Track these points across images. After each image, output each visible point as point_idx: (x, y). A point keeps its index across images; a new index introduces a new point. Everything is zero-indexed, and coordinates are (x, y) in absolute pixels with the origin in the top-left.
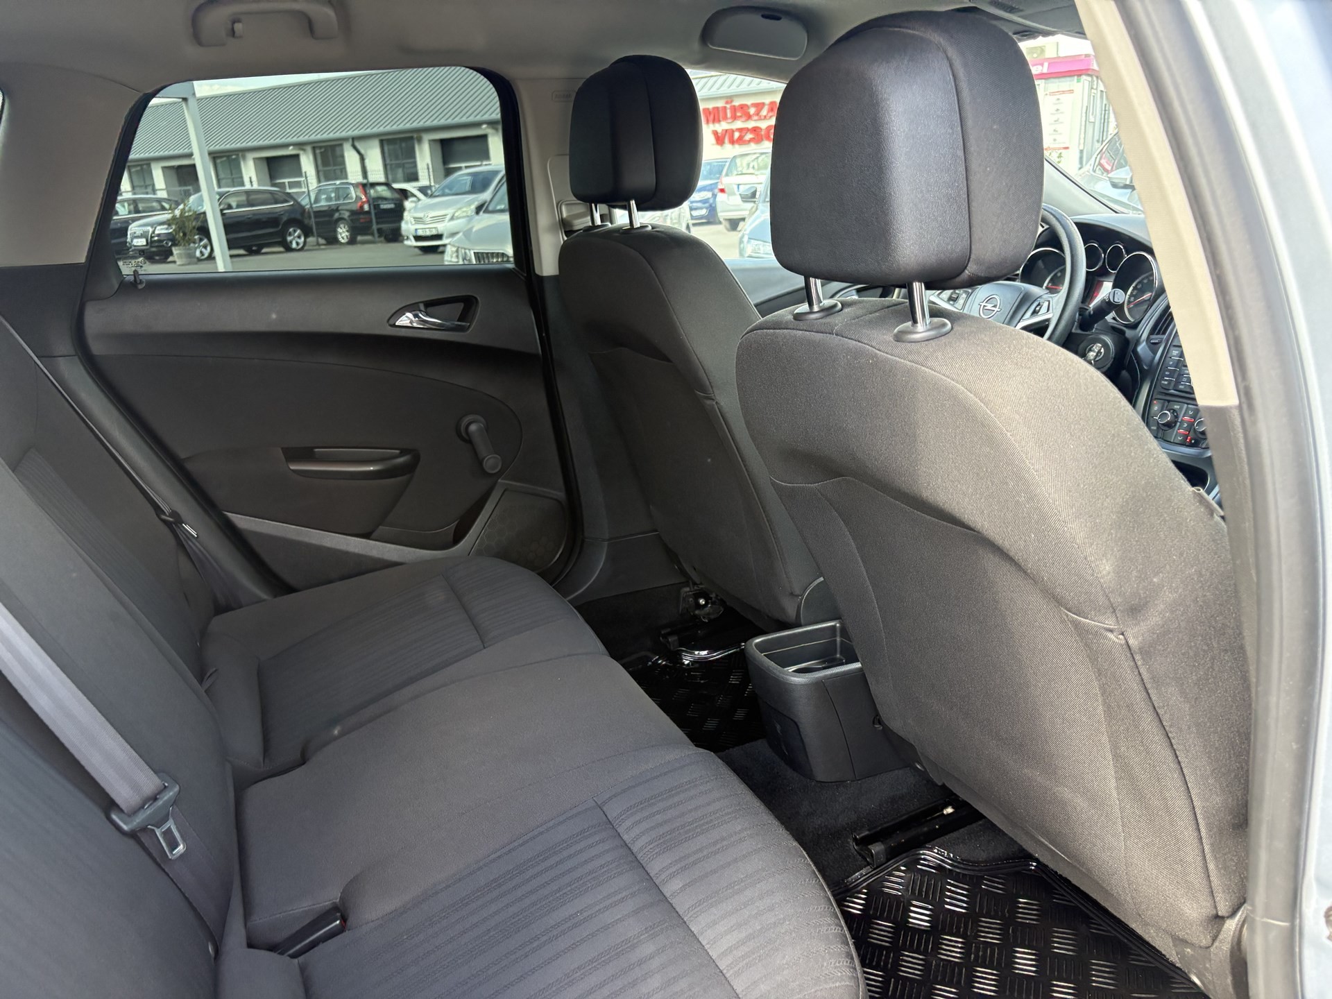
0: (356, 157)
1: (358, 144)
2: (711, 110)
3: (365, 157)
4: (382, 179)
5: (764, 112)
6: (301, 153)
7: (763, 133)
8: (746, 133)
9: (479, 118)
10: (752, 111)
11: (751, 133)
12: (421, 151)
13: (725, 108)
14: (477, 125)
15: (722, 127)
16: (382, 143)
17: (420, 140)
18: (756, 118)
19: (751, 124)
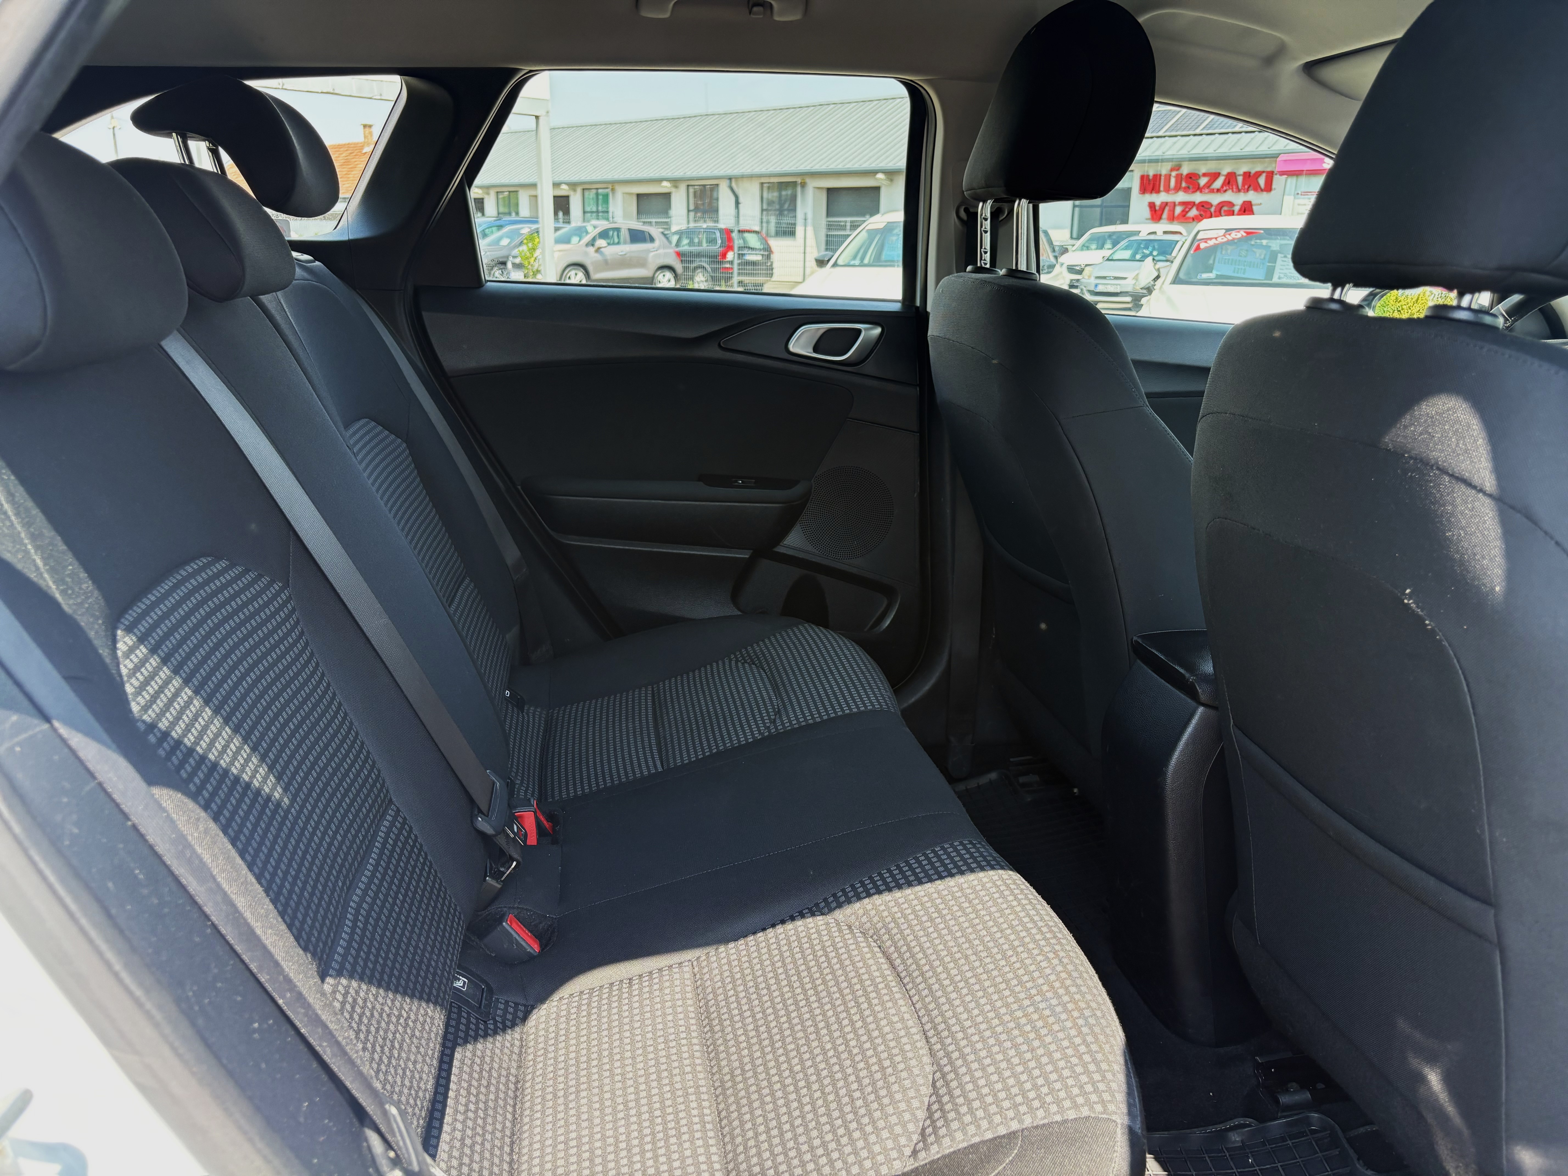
0: (733, 199)
1: (734, 185)
2: (1151, 178)
3: (741, 200)
4: (757, 228)
5: (1218, 183)
6: (673, 190)
7: (1212, 210)
8: (1190, 209)
9: (873, 166)
10: (1203, 181)
11: (1197, 209)
12: (803, 199)
13: (1170, 175)
14: (873, 173)
15: (1159, 199)
16: (762, 184)
17: (803, 185)
18: (1207, 191)
19: (1198, 198)
